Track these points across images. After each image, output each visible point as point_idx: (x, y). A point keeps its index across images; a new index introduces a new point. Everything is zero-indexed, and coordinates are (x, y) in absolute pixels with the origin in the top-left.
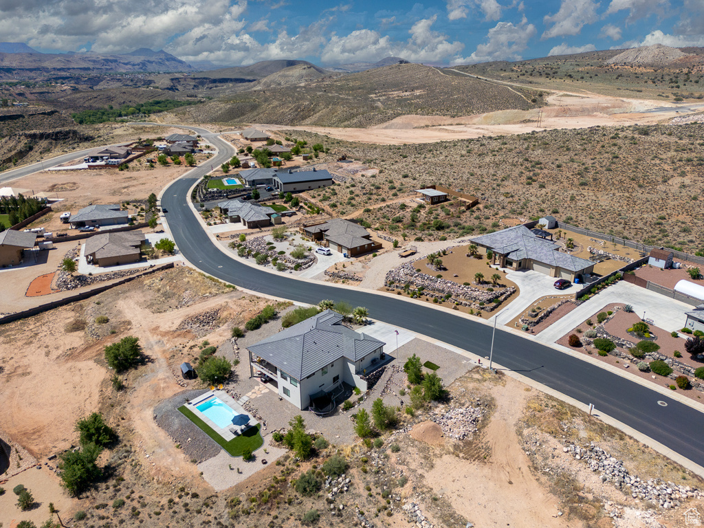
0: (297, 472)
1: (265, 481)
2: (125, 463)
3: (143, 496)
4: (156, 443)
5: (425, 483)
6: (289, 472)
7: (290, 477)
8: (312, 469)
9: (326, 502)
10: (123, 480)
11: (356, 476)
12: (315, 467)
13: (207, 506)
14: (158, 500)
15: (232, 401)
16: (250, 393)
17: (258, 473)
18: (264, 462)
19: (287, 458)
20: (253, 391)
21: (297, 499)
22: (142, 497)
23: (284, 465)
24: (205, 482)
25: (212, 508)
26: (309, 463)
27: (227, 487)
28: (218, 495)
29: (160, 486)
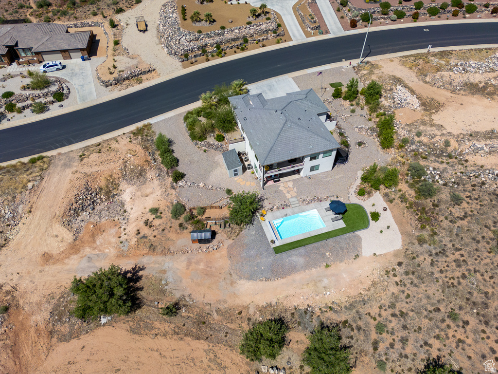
0: (407, 193)
1: (405, 215)
2: (321, 317)
3: (379, 305)
4: (313, 283)
5: (456, 134)
6: (403, 198)
7: (410, 199)
8: (407, 184)
9: (445, 187)
10: (346, 322)
11: (427, 164)
12: (407, 182)
13: (414, 258)
14: (389, 294)
15: (288, 210)
16: (288, 196)
17: (394, 217)
18: (385, 209)
19: (386, 195)
20: (284, 192)
21: (434, 201)
22: (381, 306)
23: (394, 199)
24: (385, 255)
25: (417, 256)
26: (400, 184)
27: (401, 240)
28: (406, 247)
29: (372, 289)
